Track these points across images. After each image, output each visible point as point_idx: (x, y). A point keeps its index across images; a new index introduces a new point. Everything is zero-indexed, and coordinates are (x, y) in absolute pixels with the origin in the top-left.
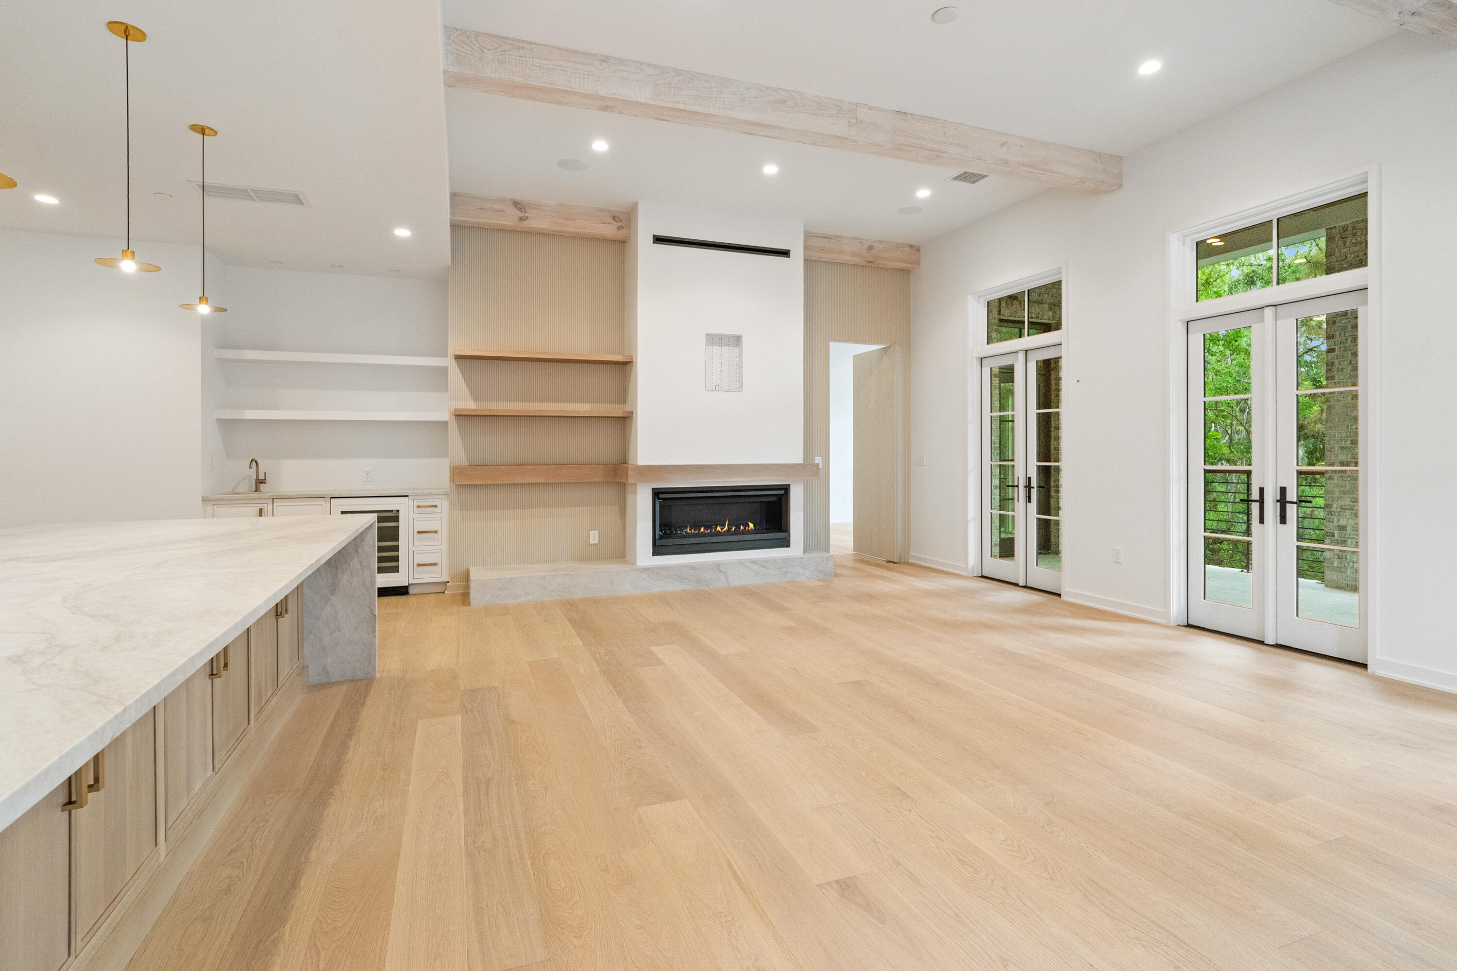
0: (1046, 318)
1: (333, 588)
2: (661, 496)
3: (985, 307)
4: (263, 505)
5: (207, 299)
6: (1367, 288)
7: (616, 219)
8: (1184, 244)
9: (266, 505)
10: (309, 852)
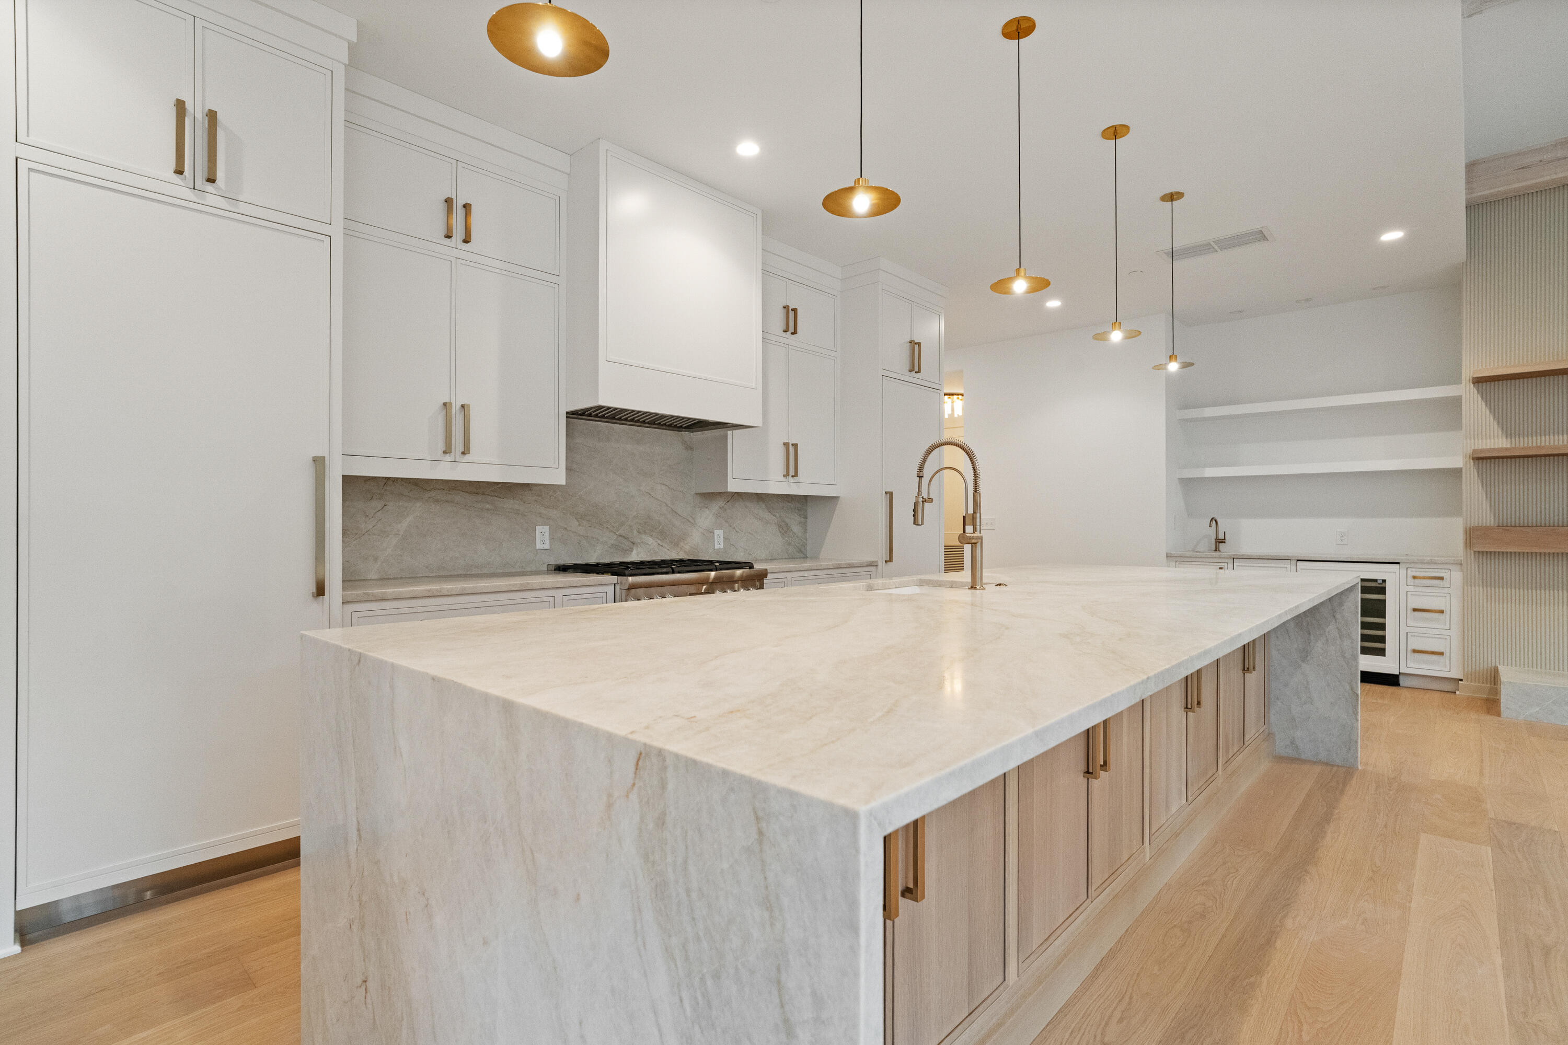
1: (1305, 654)
4: (1224, 564)
5: (1176, 356)
9: (1226, 565)
10: (1284, 917)
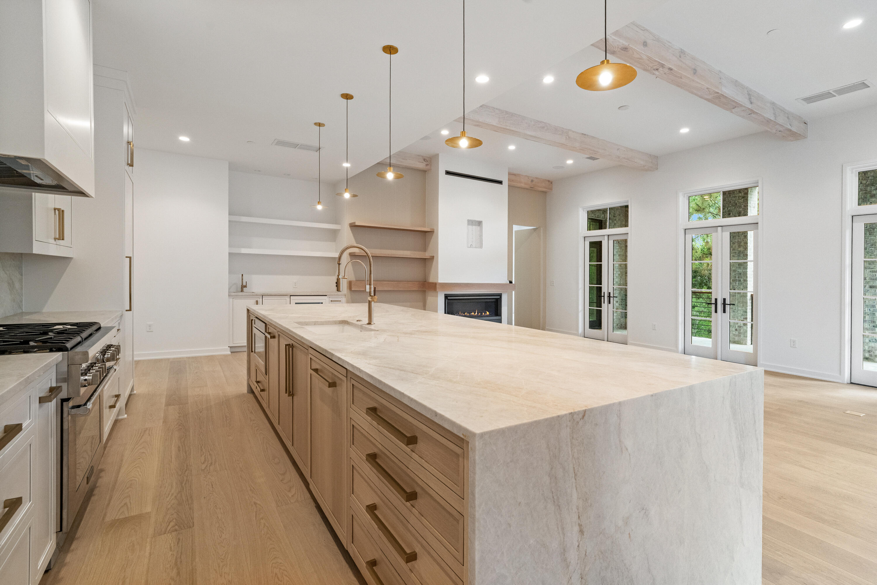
0: (601, 217)
2: (449, 298)
3: (586, 213)
4: (258, 299)
6: (758, 223)
7: (425, 160)
8: (684, 197)
9: (259, 299)
